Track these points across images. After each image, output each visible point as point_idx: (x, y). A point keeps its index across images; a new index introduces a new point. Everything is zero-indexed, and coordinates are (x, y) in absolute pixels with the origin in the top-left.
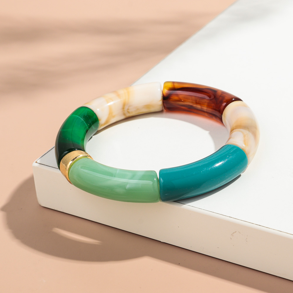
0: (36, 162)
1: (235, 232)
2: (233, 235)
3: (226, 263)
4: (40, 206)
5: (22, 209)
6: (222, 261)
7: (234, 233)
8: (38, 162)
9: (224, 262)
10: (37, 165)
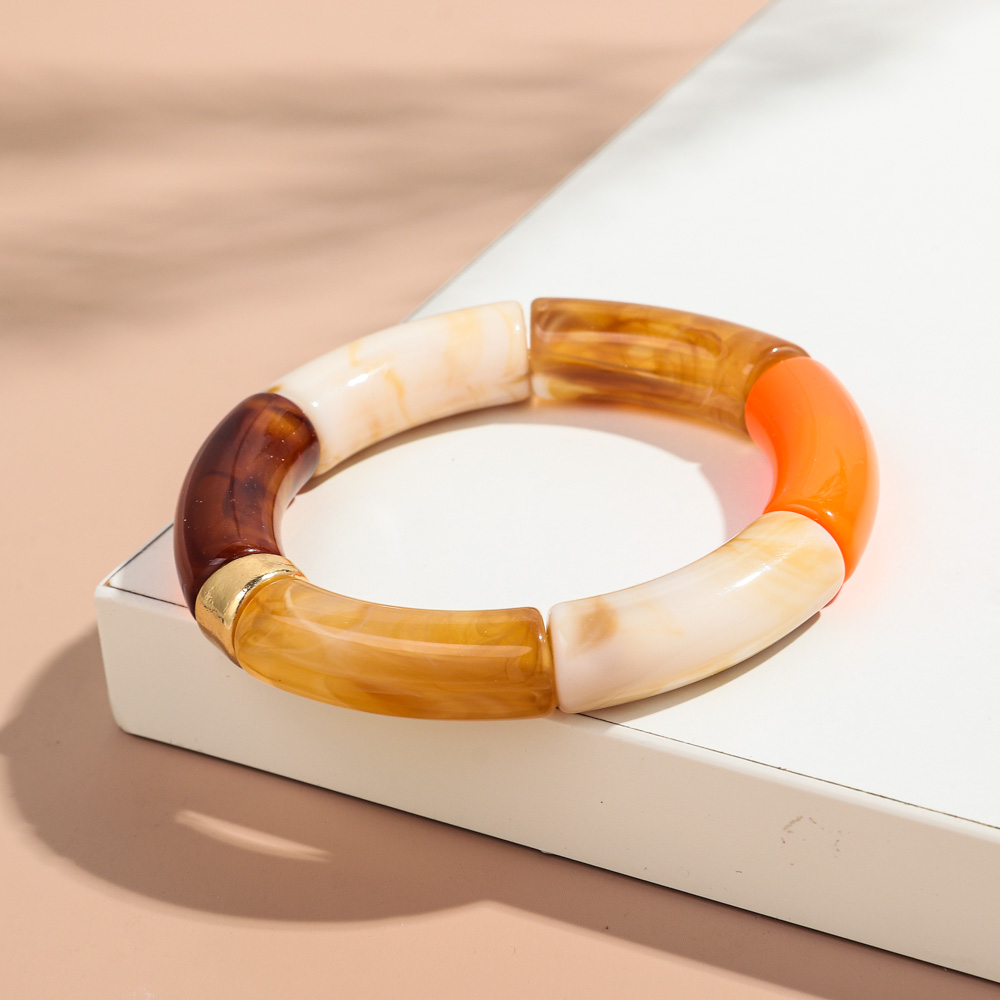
0: (108, 584)
1: (798, 819)
2: (790, 828)
3: (767, 922)
4: (121, 730)
5: (58, 742)
6: (753, 917)
7: (792, 822)
8: (112, 584)
9: (759, 919)
10: (110, 593)
